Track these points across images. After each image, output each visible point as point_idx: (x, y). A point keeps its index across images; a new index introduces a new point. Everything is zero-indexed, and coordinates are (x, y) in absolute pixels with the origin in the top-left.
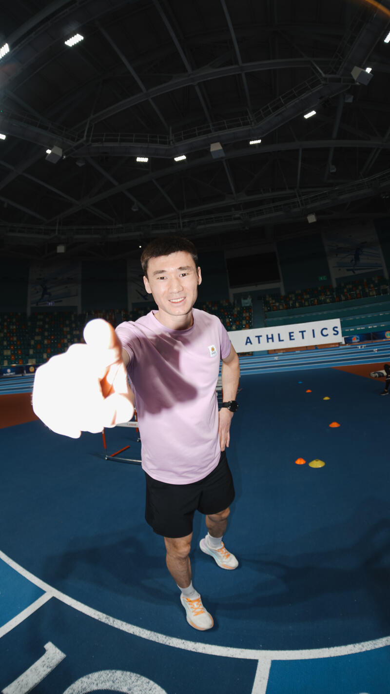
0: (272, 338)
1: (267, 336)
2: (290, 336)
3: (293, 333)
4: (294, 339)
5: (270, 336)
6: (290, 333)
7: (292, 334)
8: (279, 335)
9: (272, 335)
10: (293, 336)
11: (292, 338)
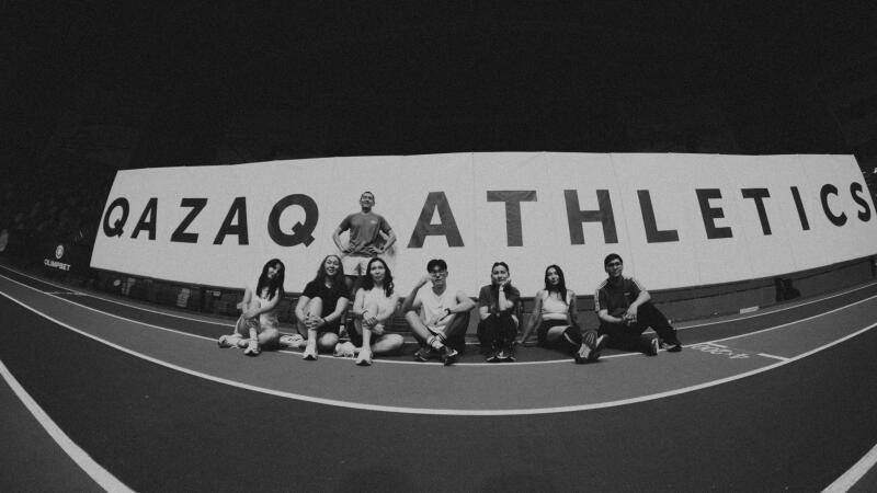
0: (605, 215)
1: (571, 198)
2: (710, 214)
3: (716, 194)
4: (726, 233)
5: (589, 203)
6: (705, 195)
7: (713, 203)
8: (644, 197)
9: (604, 196)
10: (719, 213)
11: (719, 223)
